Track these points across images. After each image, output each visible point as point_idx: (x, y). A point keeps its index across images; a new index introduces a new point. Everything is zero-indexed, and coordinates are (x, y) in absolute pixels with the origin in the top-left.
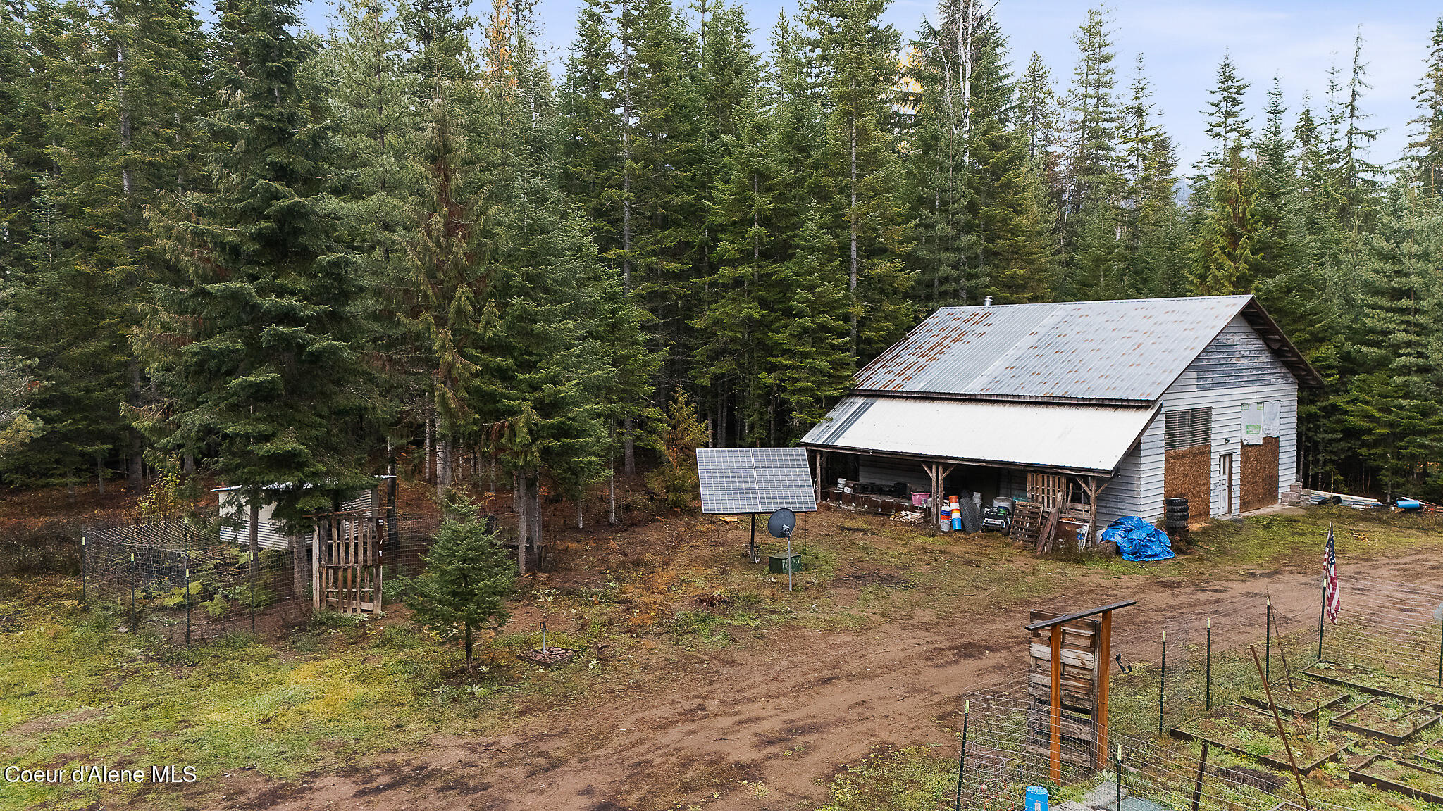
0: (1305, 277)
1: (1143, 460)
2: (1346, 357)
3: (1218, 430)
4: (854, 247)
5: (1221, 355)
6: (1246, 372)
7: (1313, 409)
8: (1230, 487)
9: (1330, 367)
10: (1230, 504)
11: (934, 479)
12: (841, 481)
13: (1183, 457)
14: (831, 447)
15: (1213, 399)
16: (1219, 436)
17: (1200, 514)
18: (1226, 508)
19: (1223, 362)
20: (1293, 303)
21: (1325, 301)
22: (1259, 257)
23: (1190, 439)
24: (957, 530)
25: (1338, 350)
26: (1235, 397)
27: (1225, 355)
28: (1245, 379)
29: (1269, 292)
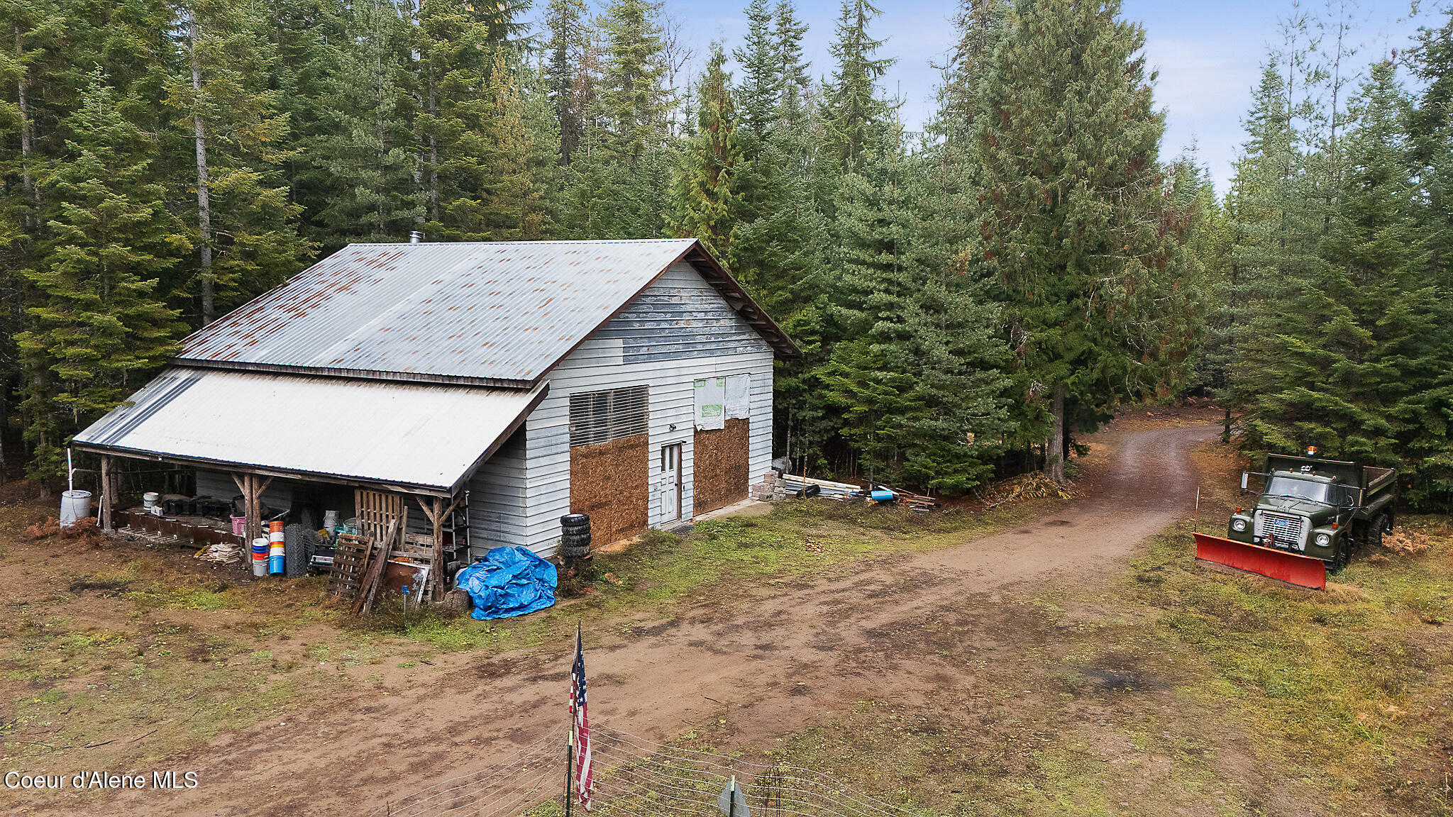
0: (790, 224)
1: (529, 464)
2: (829, 320)
3: (659, 415)
4: (200, 149)
5: (662, 317)
6: (699, 339)
7: (793, 382)
8: (679, 485)
9: (813, 332)
10: (680, 507)
11: (247, 498)
12: (149, 497)
13: (601, 453)
14: (113, 449)
15: (651, 375)
16: (660, 423)
17: (632, 526)
18: (675, 514)
19: (664, 325)
20: (775, 254)
21: (806, 254)
22: (740, 197)
23: (612, 429)
24: (275, 575)
25: (821, 312)
26: (684, 371)
27: (669, 317)
28: (700, 347)
29: (748, 240)
